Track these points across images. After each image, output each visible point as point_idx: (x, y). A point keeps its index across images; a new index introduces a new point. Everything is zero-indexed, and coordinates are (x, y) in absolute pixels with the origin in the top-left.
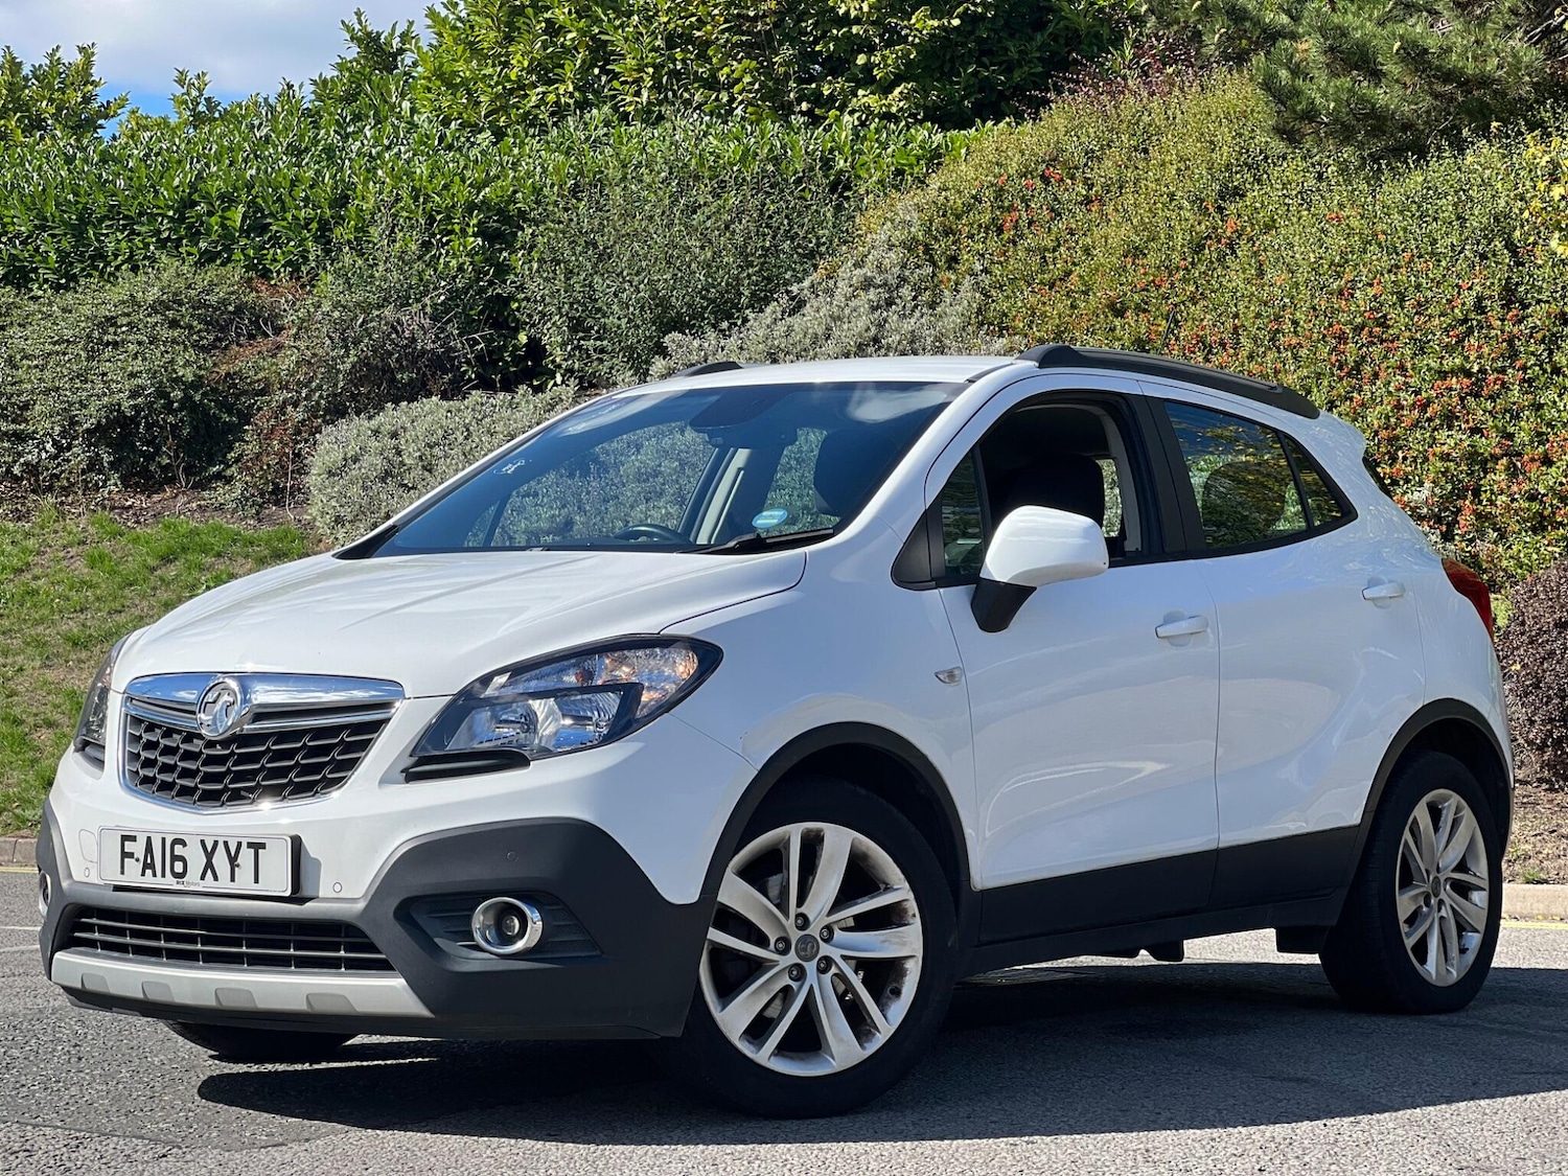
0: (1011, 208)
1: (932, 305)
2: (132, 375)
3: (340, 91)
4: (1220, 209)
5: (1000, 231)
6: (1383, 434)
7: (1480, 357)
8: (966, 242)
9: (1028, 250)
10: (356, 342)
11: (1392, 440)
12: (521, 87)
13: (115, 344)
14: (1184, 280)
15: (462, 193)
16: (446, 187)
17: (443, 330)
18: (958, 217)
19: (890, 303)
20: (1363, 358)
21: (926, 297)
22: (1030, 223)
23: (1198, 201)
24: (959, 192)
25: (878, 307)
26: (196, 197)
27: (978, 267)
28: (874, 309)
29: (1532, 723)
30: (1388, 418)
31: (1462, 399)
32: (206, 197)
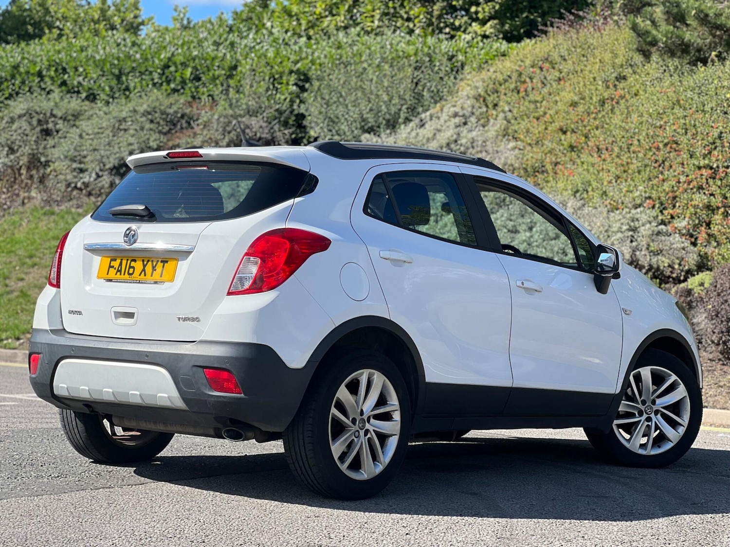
0: (525, 82)
1: (484, 126)
2: (130, 144)
3: (244, 16)
4: (615, 86)
5: (518, 92)
6: (671, 194)
7: (717, 160)
8: (502, 97)
9: (530, 102)
10: (229, 132)
11: (674, 198)
12: (321, 17)
13: (125, 130)
14: (595, 119)
15: (288, 65)
16: (281, 63)
17: (272, 128)
18: (501, 85)
19: (465, 124)
20: (666, 158)
21: (482, 121)
22: (533, 89)
23: (606, 81)
24: (502, 73)
25: (459, 126)
26: (170, 64)
27: (507, 109)
28: (457, 127)
29: (714, 333)
30: (673, 187)
31: (707, 180)
32: (175, 64)
